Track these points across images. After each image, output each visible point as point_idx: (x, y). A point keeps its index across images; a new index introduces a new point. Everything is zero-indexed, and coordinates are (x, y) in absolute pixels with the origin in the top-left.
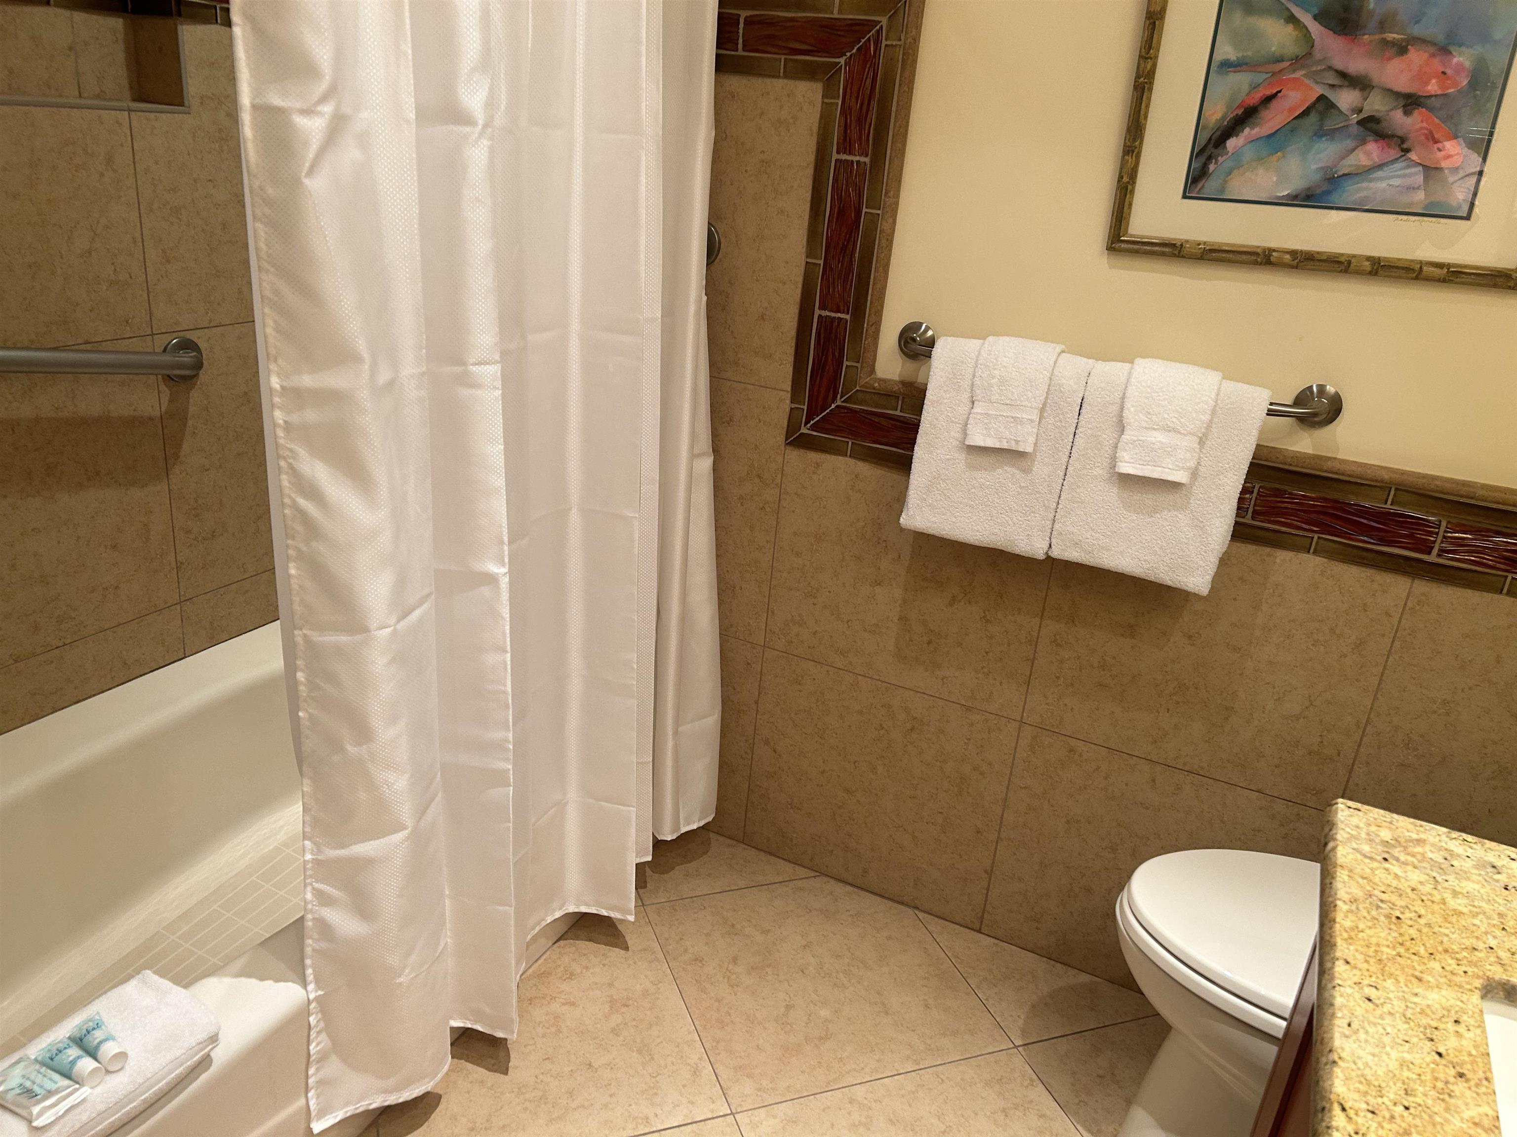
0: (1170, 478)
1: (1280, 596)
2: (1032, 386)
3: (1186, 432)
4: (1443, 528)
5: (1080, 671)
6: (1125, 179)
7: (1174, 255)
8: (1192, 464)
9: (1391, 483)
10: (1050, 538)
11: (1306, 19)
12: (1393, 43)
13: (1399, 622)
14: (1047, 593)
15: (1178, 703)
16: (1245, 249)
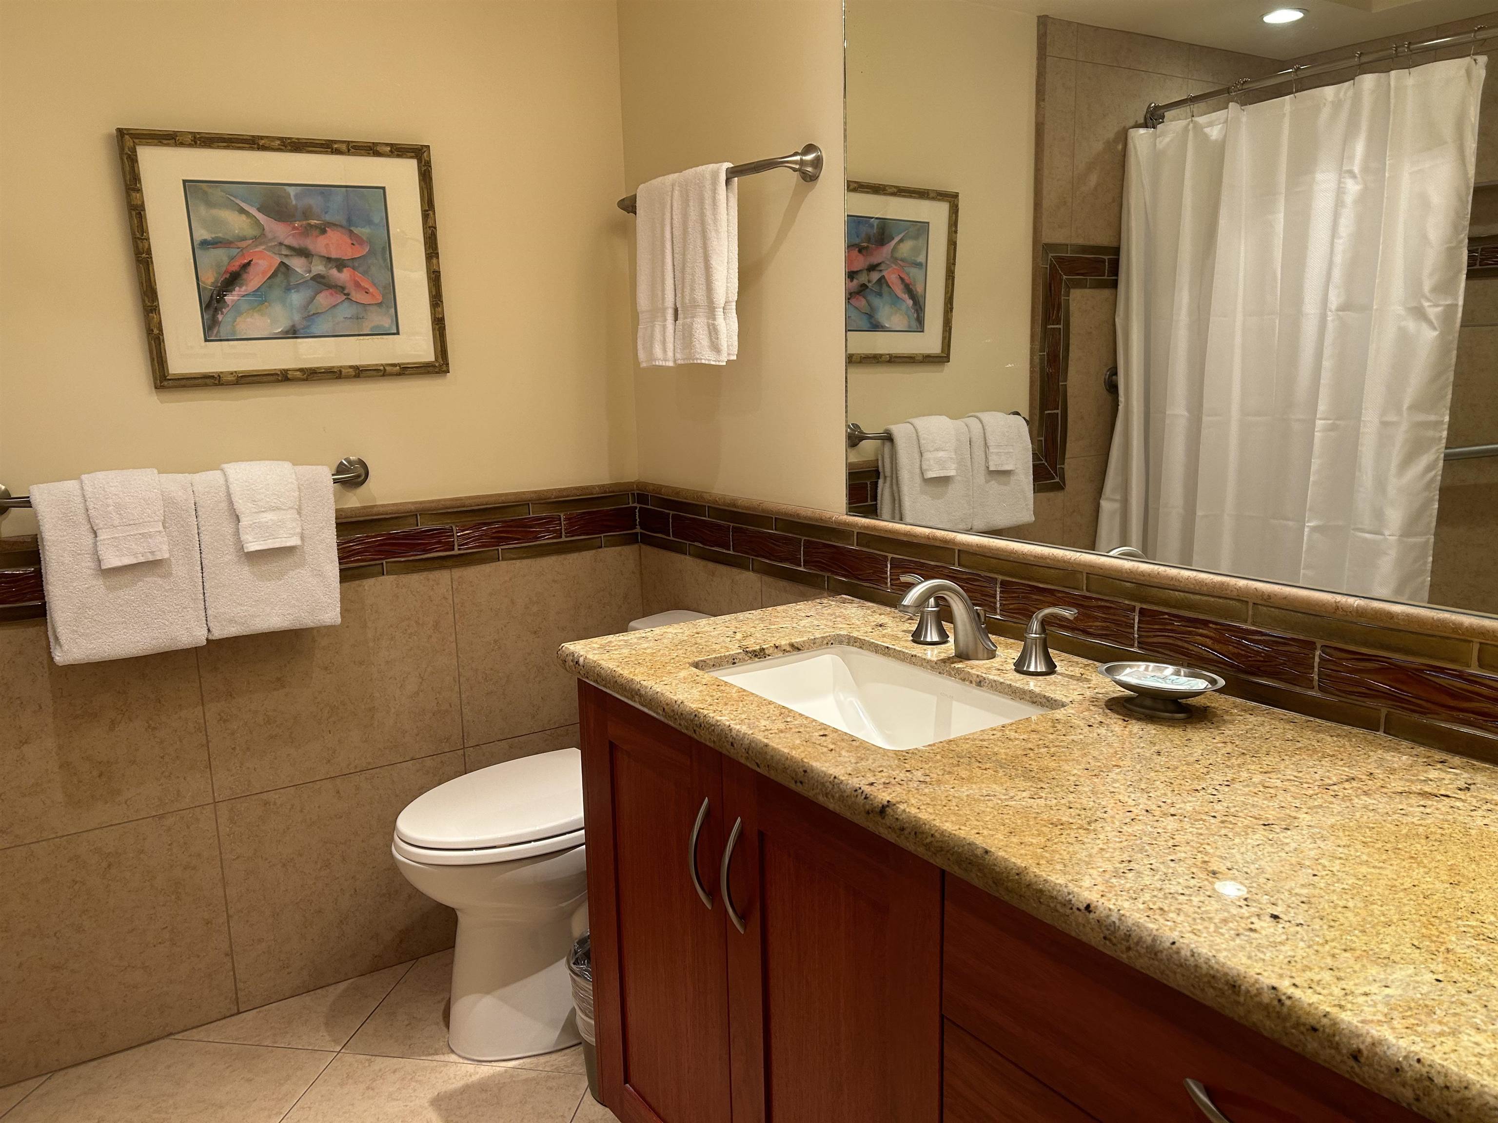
0: (288, 544)
1: (376, 612)
2: (148, 504)
3: (286, 508)
4: (455, 531)
5: (251, 733)
6: (156, 331)
7: (216, 385)
8: (299, 530)
9: (417, 511)
10: (207, 625)
11: (253, 211)
12: (316, 227)
13: (453, 601)
14: (200, 681)
15: (335, 723)
16: (267, 373)
